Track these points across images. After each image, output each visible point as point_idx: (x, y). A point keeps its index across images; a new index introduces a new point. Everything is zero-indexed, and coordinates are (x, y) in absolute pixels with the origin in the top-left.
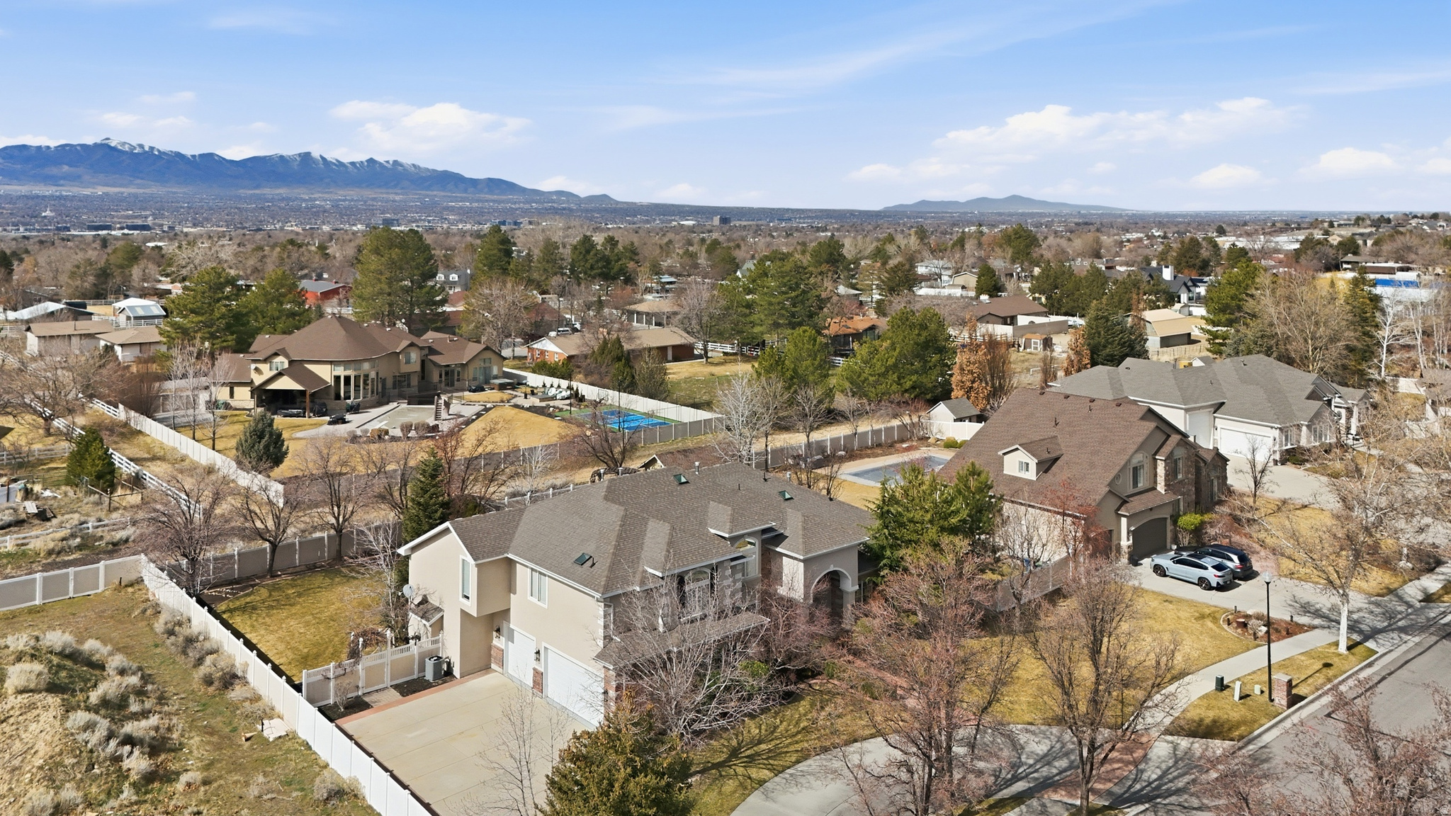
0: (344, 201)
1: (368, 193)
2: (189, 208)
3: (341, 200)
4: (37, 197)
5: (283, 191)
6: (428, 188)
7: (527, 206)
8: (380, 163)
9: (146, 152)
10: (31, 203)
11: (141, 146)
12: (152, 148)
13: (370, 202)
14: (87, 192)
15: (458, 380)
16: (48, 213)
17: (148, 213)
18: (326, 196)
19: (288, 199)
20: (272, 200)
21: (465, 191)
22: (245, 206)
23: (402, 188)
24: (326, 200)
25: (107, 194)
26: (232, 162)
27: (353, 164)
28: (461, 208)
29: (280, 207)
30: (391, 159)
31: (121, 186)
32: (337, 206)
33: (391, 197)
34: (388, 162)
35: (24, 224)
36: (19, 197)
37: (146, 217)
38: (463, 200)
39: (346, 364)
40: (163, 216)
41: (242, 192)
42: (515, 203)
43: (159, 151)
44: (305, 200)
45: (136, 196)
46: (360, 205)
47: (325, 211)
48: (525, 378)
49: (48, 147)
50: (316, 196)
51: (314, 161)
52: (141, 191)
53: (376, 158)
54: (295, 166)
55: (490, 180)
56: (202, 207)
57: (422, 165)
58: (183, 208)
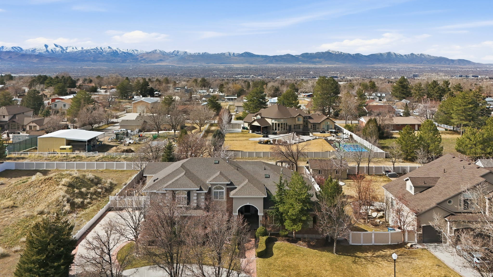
0: (402, 68)
1: (411, 66)
2: (351, 71)
3: (400, 68)
4: (310, 68)
5: (381, 65)
6: (433, 64)
7: (475, 70)
8: (415, 55)
9: (339, 54)
10: (308, 70)
11: (338, 52)
12: (341, 52)
13: (411, 69)
14: (323, 66)
15: (318, 128)
16: (311, 73)
17: (338, 72)
18: (395, 67)
19: (382, 68)
20: (377, 68)
21: (449, 64)
22: (368, 70)
23: (423, 64)
24: (395, 68)
25: (328, 67)
26: (365, 56)
27: (405, 55)
28: (446, 71)
29: (379, 71)
30: (420, 53)
31: (332, 64)
32: (399, 70)
33: (419, 67)
34: (418, 54)
35: (305, 76)
36: (305, 68)
37: (338, 74)
38: (447, 67)
39: (275, 119)
40: (342, 74)
41: (368, 66)
42: (470, 68)
43: (343, 53)
44: (388, 68)
45: (336, 67)
46: (407, 69)
47: (394, 72)
48: (343, 130)
49: (313, 53)
50: (392, 67)
51: (391, 55)
52: (338, 66)
53: (414, 53)
54: (385, 56)
55: (459, 60)
56: (355, 71)
57: (432, 55)
58: (349, 71)
